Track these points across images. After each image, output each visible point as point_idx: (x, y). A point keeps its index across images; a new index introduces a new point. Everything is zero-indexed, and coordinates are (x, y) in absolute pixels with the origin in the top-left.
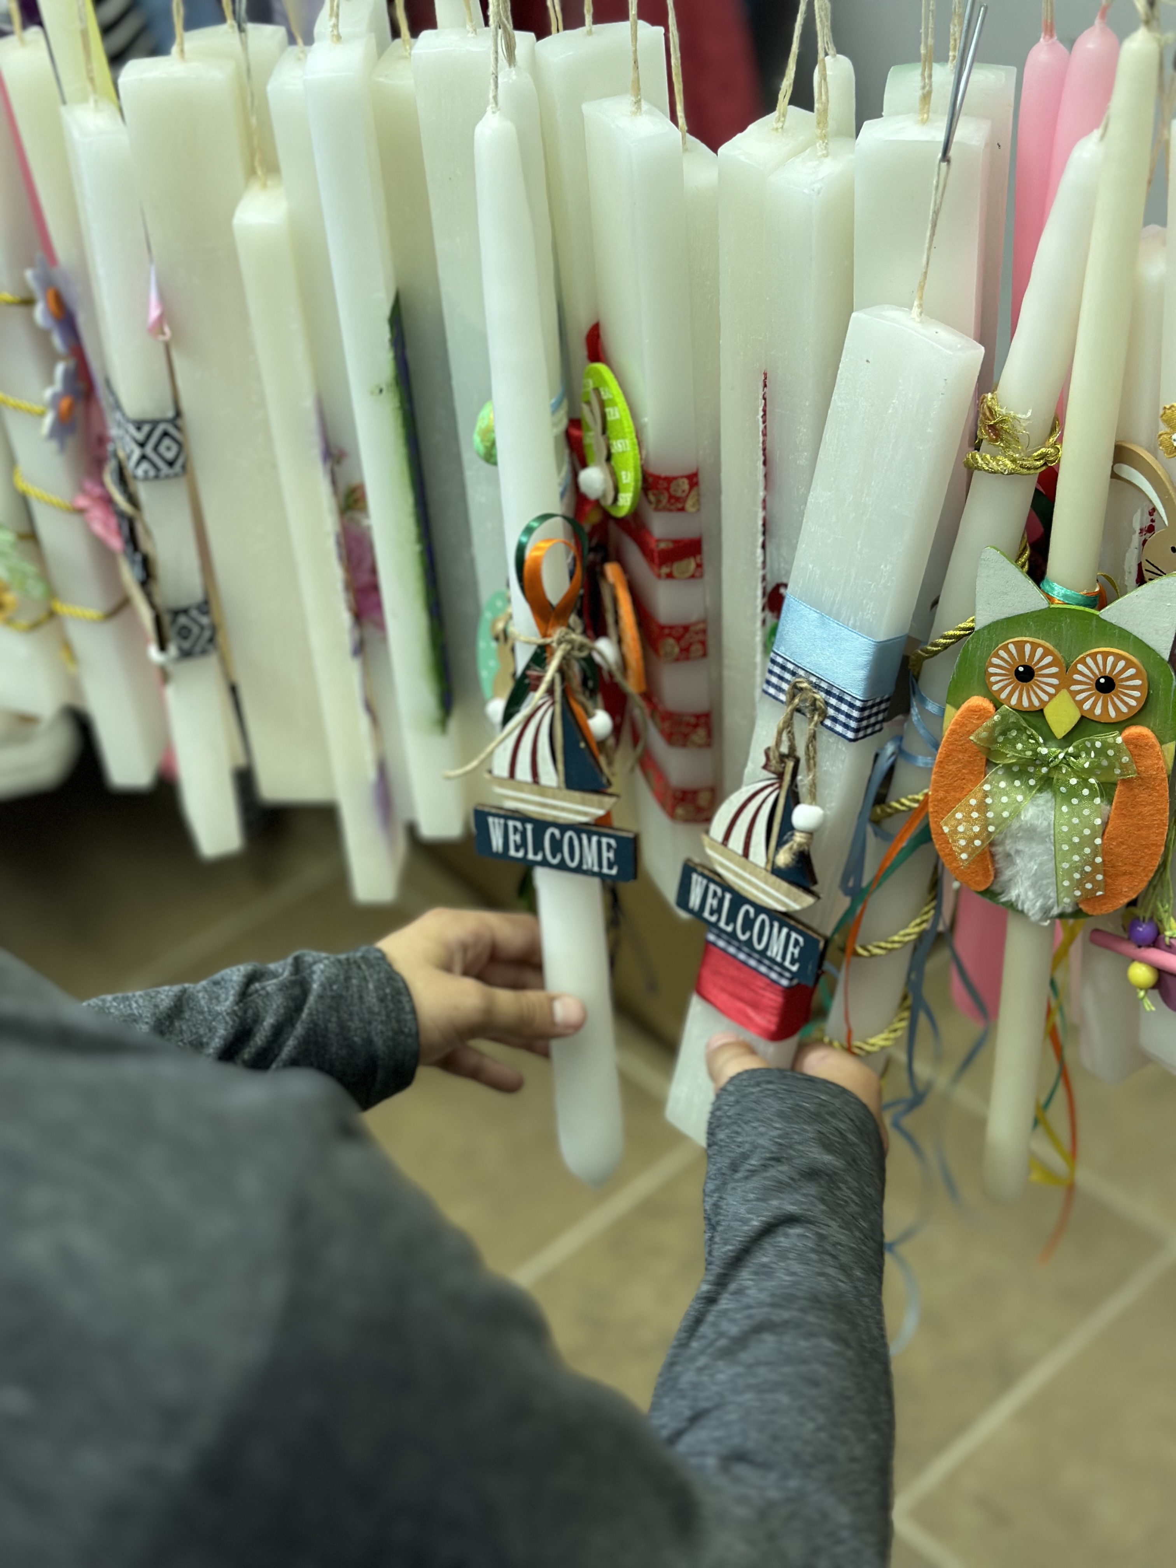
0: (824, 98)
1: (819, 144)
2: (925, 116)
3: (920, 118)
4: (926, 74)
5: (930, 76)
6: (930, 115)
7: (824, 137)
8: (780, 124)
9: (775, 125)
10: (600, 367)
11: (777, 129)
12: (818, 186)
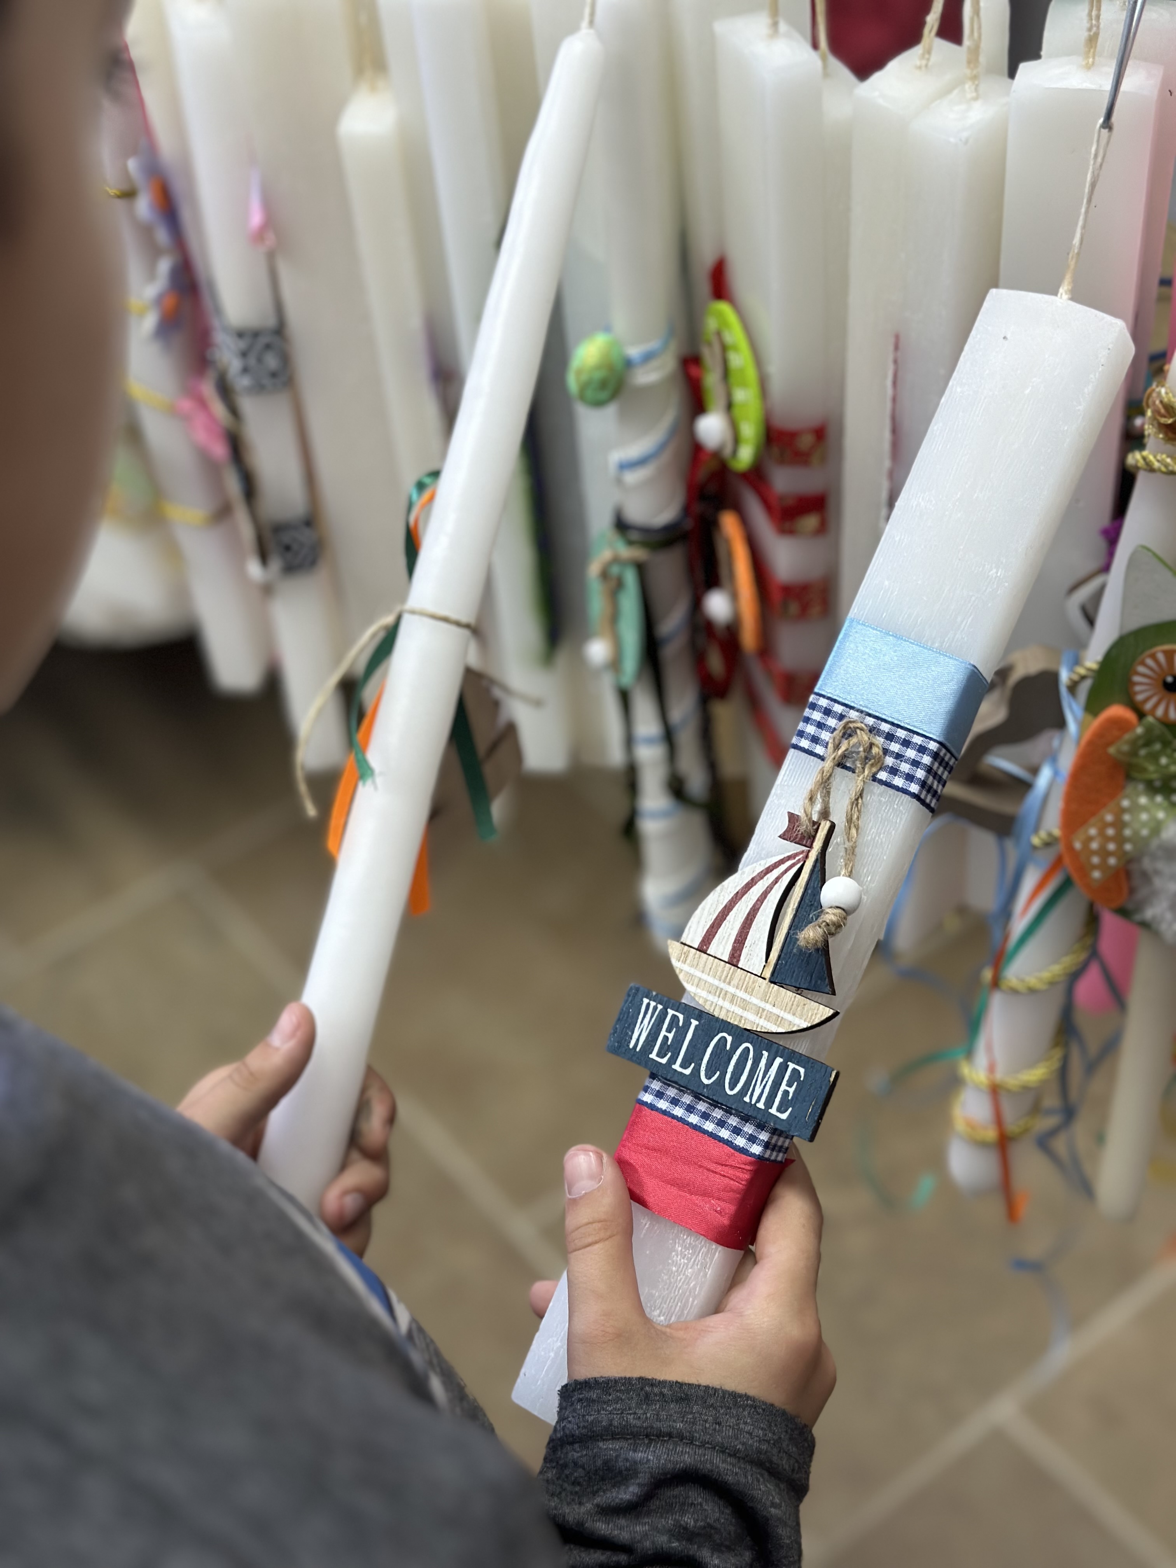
0: (976, 34)
1: (968, 86)
2: (1091, 60)
3: (1084, 63)
4: (1094, 13)
5: (1098, 17)
6: (1097, 58)
7: (974, 78)
8: (924, 62)
9: (918, 63)
10: (724, 307)
11: (920, 68)
12: (965, 135)
